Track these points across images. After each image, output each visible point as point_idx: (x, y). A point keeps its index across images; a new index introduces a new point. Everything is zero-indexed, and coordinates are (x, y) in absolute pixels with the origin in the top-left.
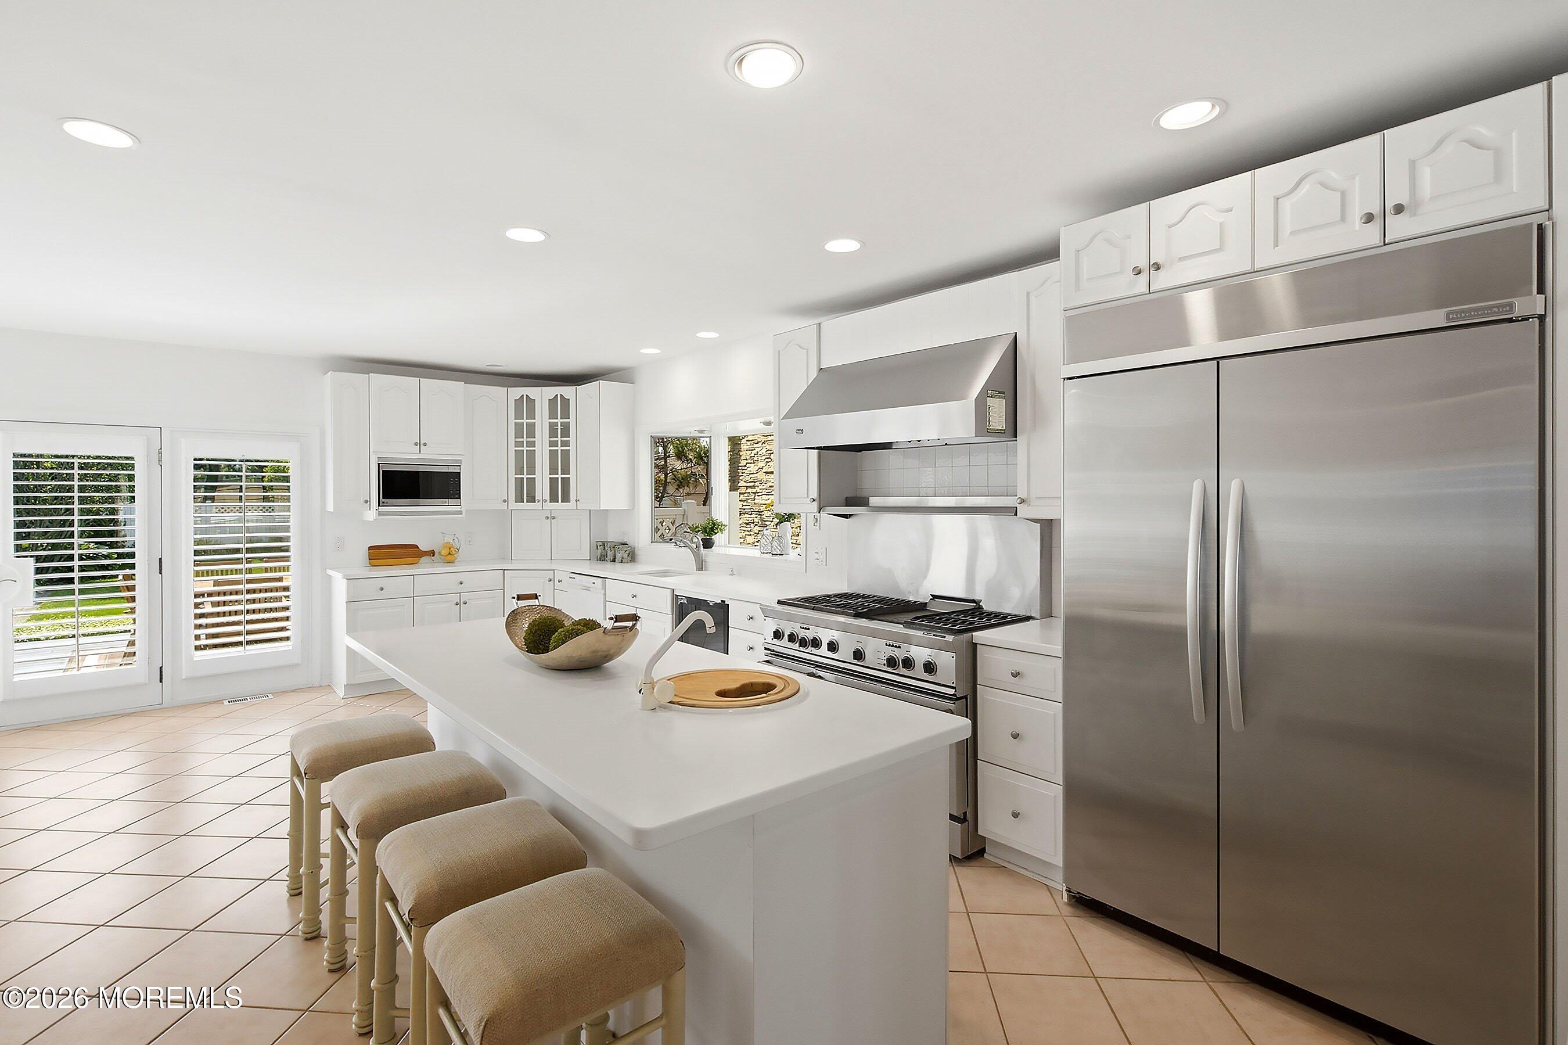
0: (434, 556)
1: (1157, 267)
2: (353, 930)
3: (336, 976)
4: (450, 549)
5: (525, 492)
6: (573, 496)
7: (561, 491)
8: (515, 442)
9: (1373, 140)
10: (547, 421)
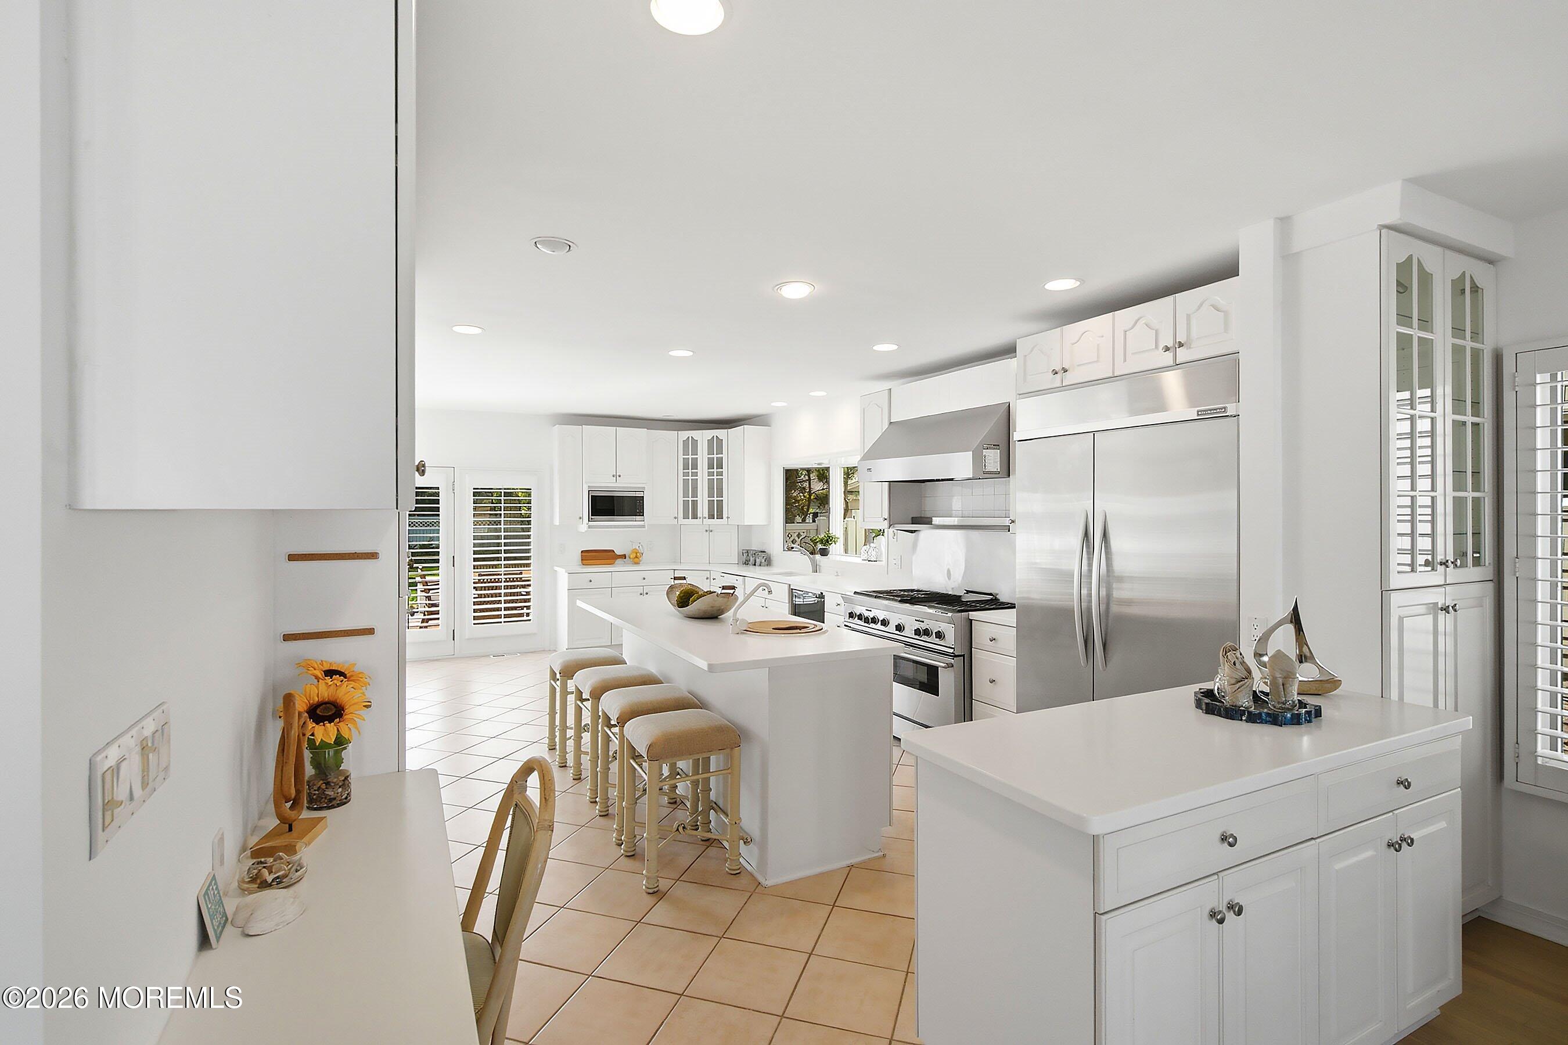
0: (625, 558)
1: (1065, 371)
2: (586, 760)
3: (576, 782)
4: (636, 553)
5: (691, 511)
6: (725, 516)
7: (716, 511)
8: (684, 472)
9: (1169, 299)
10: (706, 456)
